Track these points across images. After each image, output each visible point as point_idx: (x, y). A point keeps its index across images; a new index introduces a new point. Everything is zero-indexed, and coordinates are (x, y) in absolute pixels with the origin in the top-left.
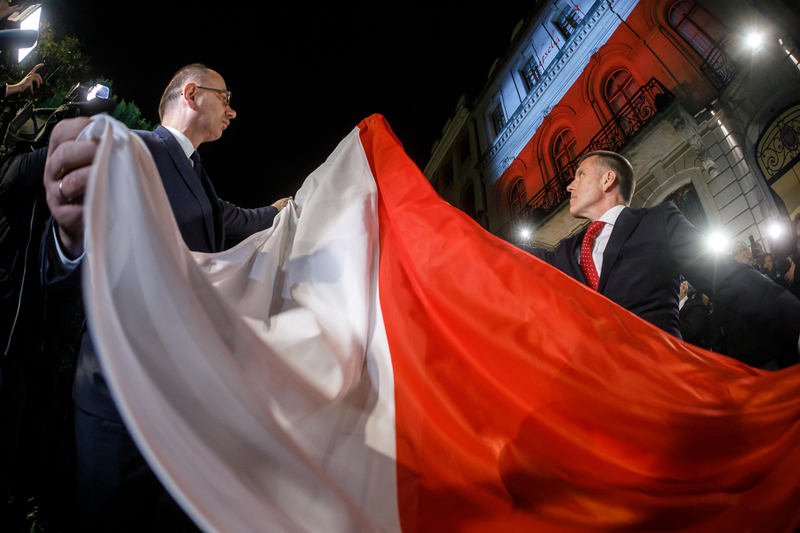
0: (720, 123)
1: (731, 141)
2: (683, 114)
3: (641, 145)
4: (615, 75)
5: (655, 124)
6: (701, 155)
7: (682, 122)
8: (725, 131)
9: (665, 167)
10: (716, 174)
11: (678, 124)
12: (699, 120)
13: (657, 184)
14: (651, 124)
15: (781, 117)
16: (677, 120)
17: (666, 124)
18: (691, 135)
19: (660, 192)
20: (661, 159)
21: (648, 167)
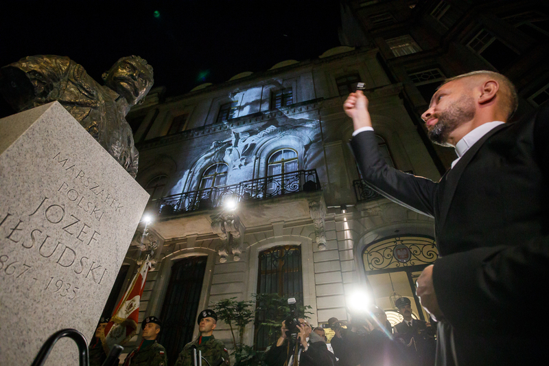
0: (345, 219)
1: (348, 234)
2: (322, 202)
3: (277, 205)
4: (285, 151)
5: (296, 198)
6: (319, 232)
7: (318, 206)
8: (346, 226)
9: (285, 226)
10: (324, 249)
11: (314, 206)
12: (329, 211)
13: (273, 234)
14: (293, 196)
15: (401, 238)
16: (315, 203)
17: (305, 202)
18: (320, 217)
19: (272, 241)
20: (285, 220)
21: (272, 221)
